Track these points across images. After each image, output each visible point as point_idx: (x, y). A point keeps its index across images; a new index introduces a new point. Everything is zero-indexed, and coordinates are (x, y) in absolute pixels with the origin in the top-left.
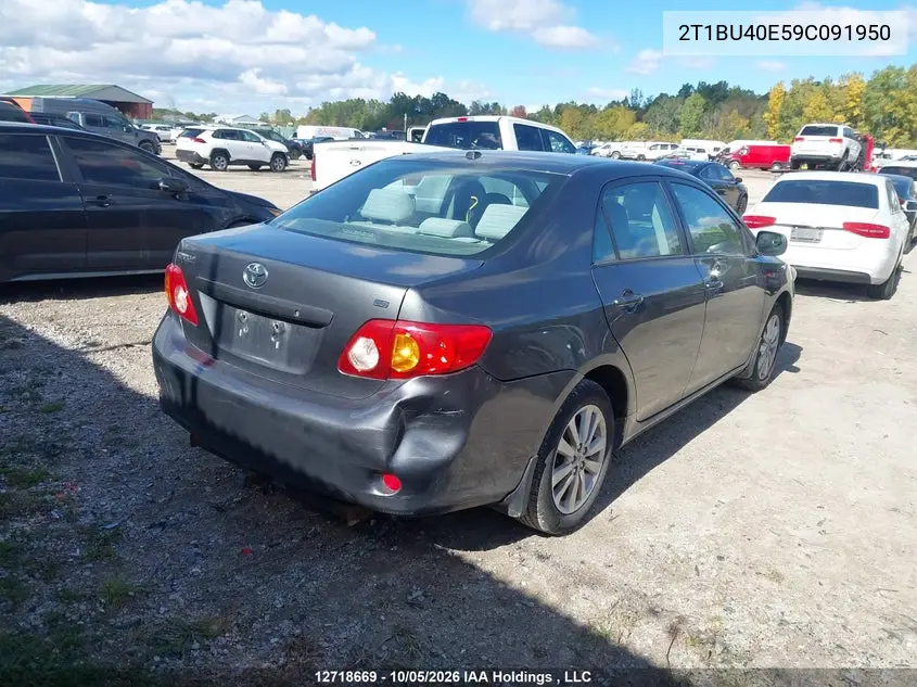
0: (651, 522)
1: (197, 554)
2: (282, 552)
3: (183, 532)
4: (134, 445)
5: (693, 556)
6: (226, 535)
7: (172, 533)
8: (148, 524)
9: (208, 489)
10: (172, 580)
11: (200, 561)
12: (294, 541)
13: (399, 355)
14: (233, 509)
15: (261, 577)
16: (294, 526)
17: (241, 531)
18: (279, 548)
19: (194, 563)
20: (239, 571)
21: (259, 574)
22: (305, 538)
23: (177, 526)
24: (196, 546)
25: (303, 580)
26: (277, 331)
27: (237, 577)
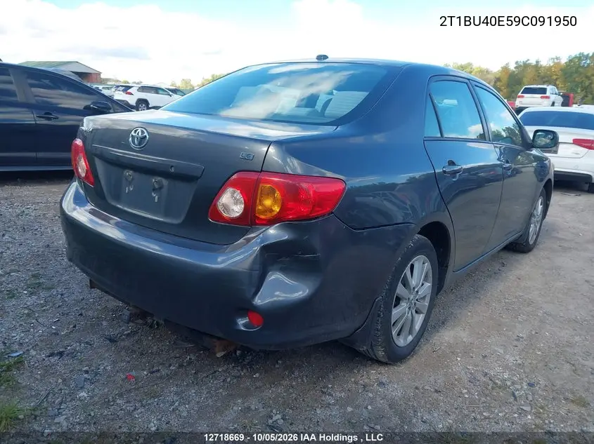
0: (467, 352)
1: (86, 379)
2: (161, 377)
3: (78, 359)
4: (49, 289)
5: (509, 383)
6: (114, 363)
7: (67, 360)
8: (48, 352)
9: (105, 323)
10: (61, 404)
11: (88, 386)
12: (172, 368)
13: (262, 205)
14: (123, 340)
15: (140, 401)
16: (172, 355)
17: (128, 359)
18: (159, 375)
19: (82, 388)
20: (121, 395)
21: (138, 398)
22: (181, 366)
23: (72, 355)
24: (87, 372)
25: (177, 404)
26: (157, 186)
27: (118, 401)
